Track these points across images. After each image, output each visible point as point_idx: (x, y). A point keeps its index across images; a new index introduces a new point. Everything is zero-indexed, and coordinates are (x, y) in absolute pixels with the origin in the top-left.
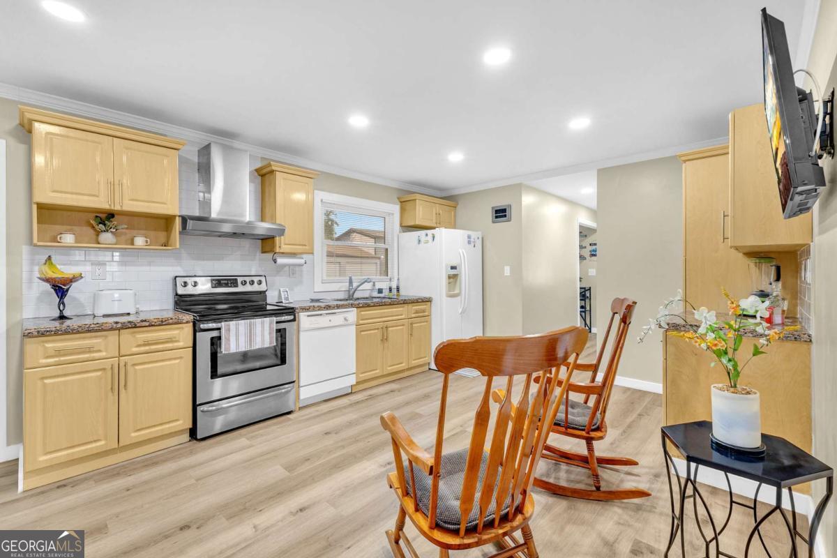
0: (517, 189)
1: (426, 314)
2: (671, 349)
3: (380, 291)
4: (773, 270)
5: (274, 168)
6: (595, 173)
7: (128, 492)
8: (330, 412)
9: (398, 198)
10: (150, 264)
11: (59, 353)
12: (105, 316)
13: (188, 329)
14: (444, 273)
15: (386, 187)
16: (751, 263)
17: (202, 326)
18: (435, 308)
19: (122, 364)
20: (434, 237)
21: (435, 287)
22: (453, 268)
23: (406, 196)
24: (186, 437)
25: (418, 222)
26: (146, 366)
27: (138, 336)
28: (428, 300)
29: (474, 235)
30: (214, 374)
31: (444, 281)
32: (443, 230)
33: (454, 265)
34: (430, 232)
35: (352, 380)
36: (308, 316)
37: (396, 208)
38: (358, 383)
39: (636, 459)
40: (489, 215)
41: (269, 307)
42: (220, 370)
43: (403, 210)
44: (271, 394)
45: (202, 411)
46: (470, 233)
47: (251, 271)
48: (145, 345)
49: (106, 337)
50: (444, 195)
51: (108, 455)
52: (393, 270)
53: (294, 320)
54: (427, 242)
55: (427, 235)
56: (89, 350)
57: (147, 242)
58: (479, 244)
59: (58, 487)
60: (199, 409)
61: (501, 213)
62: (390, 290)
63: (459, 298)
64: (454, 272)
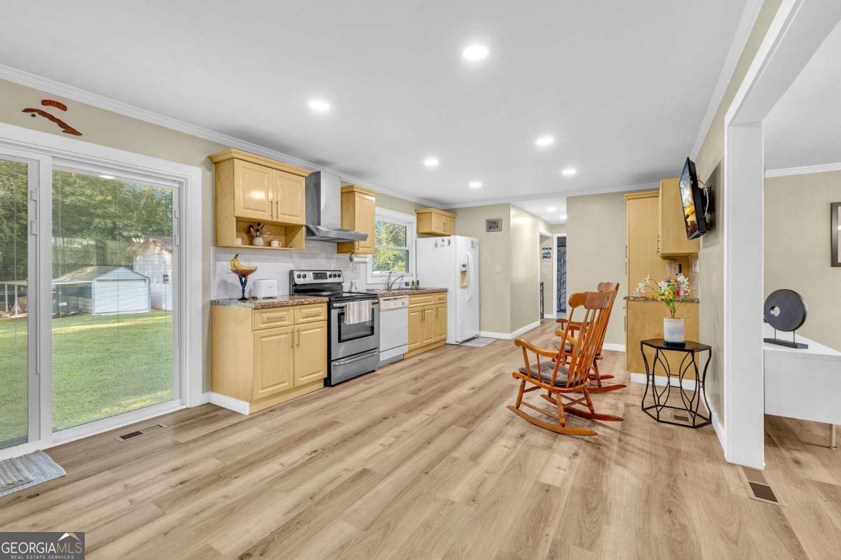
0: (506, 207)
1: (445, 301)
2: (630, 311)
3: (407, 284)
4: (677, 267)
5: (355, 189)
6: (565, 199)
7: (323, 410)
8: (403, 369)
9: (416, 211)
10: (276, 261)
11: (270, 320)
12: (264, 298)
13: (325, 306)
14: (459, 269)
15: (403, 200)
16: (666, 262)
17: (335, 305)
18: (450, 298)
19: (295, 330)
20: (449, 242)
21: (451, 281)
22: (464, 266)
23: (422, 209)
24: (322, 384)
25: (434, 230)
26: (308, 332)
27: (303, 311)
28: (445, 291)
29: (476, 240)
30: (340, 341)
31: (458, 274)
32: (458, 237)
33: (464, 263)
34: (446, 239)
35: (405, 349)
36: (384, 300)
37: (414, 218)
38: (410, 351)
39: (612, 374)
40: (483, 225)
41: (345, 295)
42: (343, 337)
43: (419, 220)
44: (364, 357)
45: (334, 366)
46: (472, 239)
47: (331, 267)
48: (306, 317)
49: (288, 310)
50: (445, 207)
51: (289, 393)
52: (412, 268)
53: (378, 303)
54: (443, 246)
55: (443, 241)
56: (281, 319)
57: (279, 244)
58: (477, 247)
59: (271, 411)
60: (333, 363)
61: (493, 225)
62: (413, 283)
63: (467, 289)
64: (464, 269)
